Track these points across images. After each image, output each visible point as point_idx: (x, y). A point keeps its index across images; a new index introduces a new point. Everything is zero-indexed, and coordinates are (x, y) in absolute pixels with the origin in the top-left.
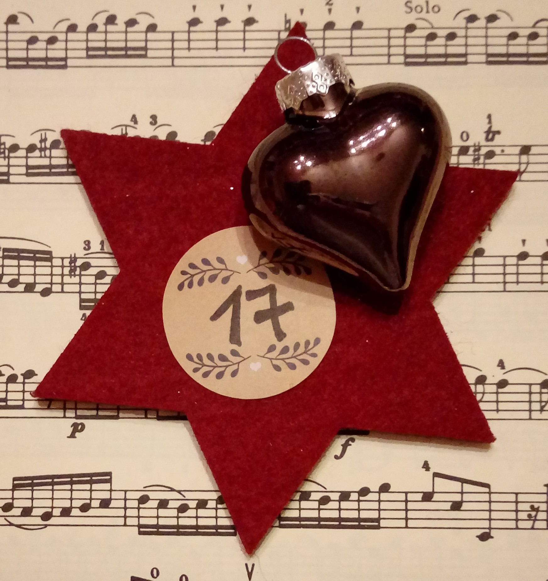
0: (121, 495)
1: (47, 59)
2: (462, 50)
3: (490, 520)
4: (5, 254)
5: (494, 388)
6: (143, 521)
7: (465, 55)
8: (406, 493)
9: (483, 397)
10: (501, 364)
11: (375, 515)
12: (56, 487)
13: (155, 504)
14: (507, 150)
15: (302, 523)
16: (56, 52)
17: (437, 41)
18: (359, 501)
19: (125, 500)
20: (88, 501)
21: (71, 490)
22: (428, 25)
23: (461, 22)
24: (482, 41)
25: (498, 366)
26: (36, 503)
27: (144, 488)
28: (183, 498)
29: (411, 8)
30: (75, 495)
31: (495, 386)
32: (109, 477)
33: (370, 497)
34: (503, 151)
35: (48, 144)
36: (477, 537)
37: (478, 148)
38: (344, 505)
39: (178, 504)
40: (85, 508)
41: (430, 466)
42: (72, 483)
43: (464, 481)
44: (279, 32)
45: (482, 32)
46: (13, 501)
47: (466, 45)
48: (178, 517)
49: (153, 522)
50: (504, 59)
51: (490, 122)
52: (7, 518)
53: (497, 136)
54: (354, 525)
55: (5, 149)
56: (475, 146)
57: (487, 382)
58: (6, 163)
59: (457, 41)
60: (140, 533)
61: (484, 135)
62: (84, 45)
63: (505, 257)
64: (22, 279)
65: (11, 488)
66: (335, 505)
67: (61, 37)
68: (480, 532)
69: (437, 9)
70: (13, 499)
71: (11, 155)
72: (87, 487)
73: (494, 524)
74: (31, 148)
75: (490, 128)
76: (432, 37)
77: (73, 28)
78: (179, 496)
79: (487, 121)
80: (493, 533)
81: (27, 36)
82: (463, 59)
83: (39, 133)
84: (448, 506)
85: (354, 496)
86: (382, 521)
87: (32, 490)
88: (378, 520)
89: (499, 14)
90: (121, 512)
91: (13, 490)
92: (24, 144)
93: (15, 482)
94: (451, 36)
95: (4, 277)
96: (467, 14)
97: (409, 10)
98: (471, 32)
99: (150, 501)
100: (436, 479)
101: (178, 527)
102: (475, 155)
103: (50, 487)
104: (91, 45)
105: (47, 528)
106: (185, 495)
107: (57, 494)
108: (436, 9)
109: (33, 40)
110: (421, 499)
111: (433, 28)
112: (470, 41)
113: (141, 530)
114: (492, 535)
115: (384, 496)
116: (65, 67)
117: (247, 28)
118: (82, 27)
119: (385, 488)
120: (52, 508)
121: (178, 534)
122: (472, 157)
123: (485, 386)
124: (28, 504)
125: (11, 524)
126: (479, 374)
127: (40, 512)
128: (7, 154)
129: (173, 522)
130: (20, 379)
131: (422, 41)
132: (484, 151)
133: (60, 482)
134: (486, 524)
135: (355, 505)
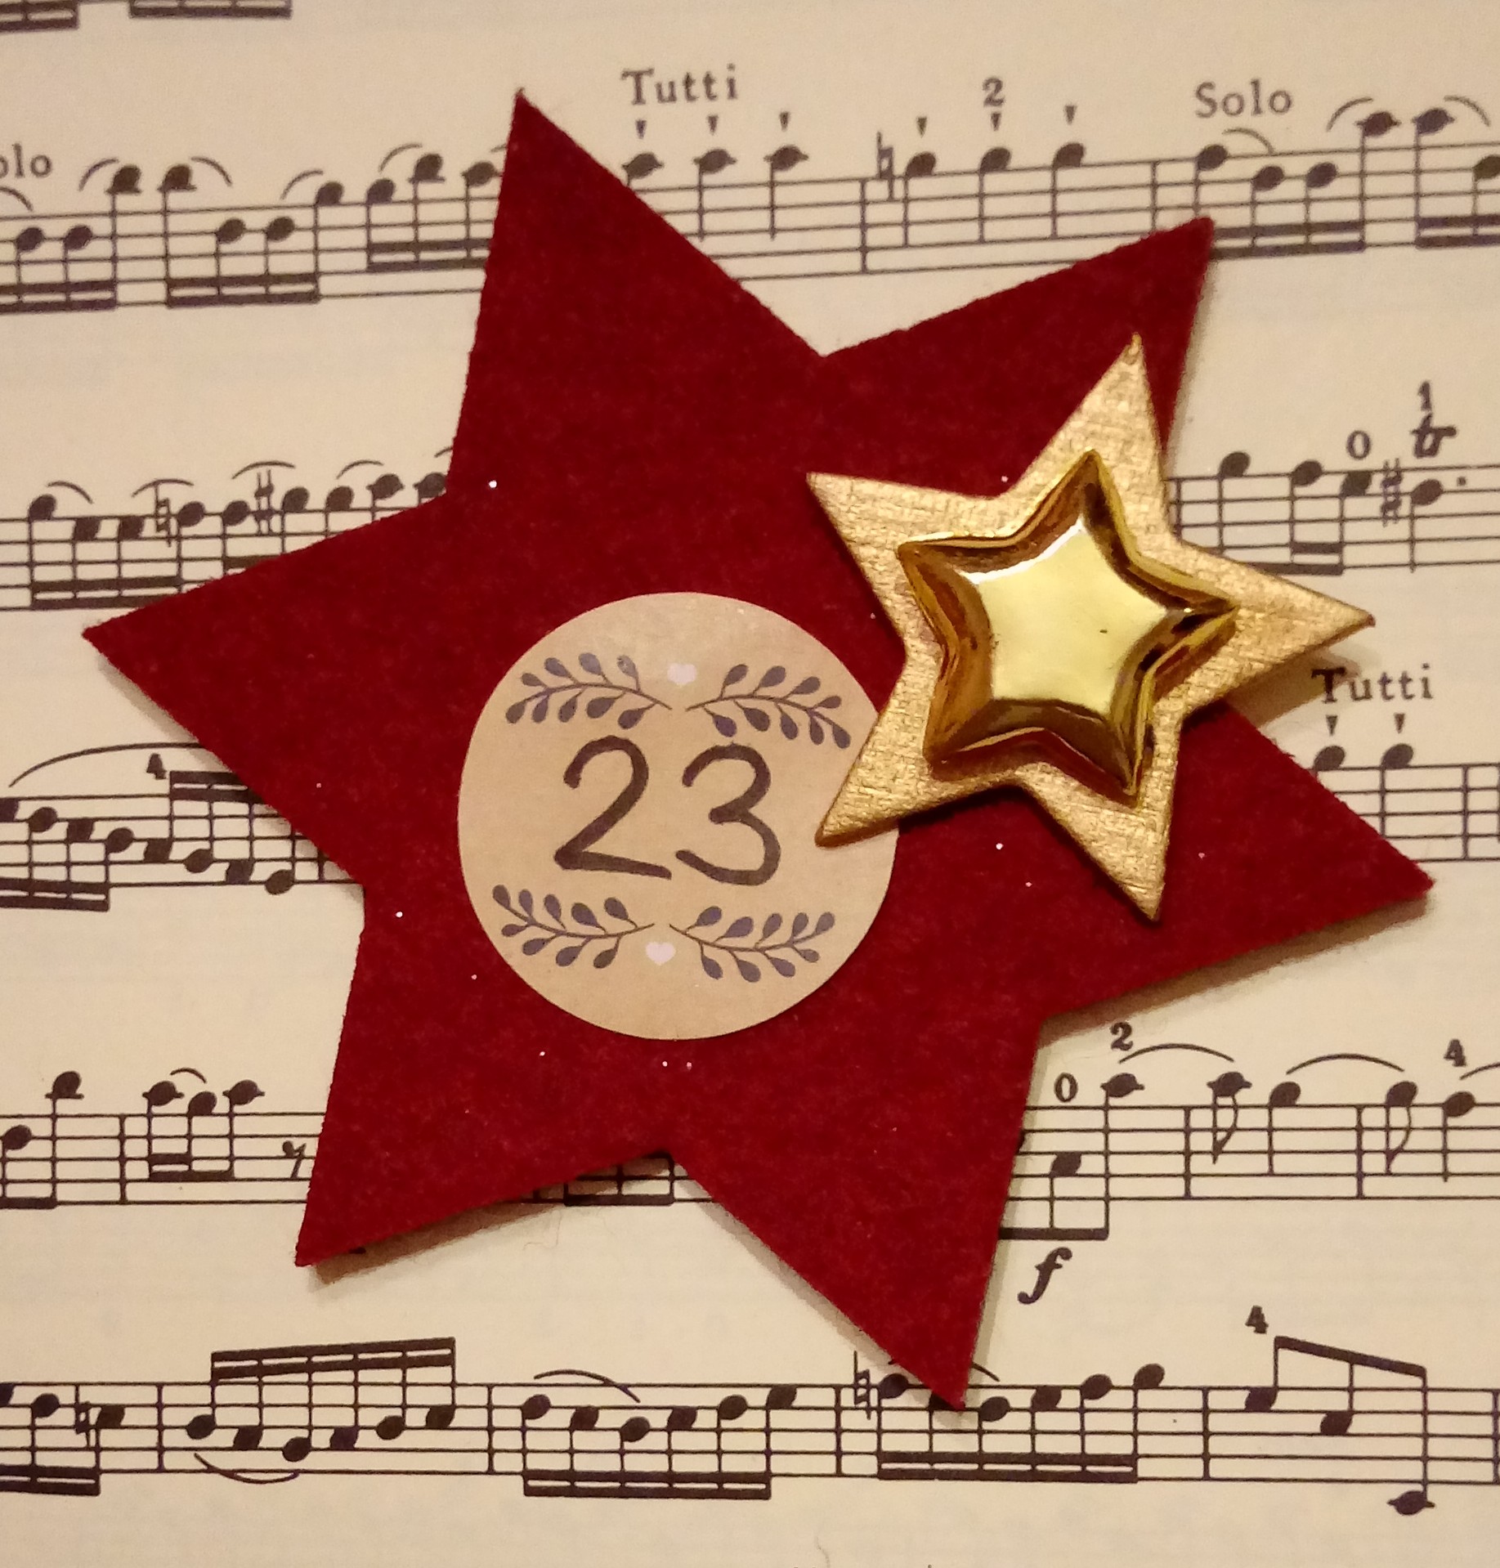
0: (480, 1396)
1: (266, 279)
2: (1350, 212)
3: (1425, 1459)
4: (177, 786)
5: (1435, 1117)
6: (535, 1463)
7: (1358, 225)
8: (1206, 1391)
9: (1405, 1142)
10: (1456, 1054)
11: (1123, 1446)
12: (317, 1377)
13: (564, 1418)
14: (1475, 479)
15: (937, 1466)
16: (290, 259)
17: (1284, 190)
18: (1082, 1410)
19: (490, 1407)
20: (398, 1412)
21: (356, 1384)
22: (1259, 147)
23: (1348, 133)
24: (1406, 184)
25: (1448, 1057)
26: (270, 1417)
27: (537, 1377)
28: (631, 1402)
29: (1210, 102)
30: (366, 1395)
31: (1439, 1112)
32: (447, 1352)
33: (1110, 1400)
34: (1462, 481)
35: (276, 502)
36: (1391, 1503)
37: (1394, 476)
38: (1044, 1420)
39: (621, 1419)
40: (391, 1428)
41: (1267, 1320)
42: (356, 1366)
43: (1354, 1359)
44: (863, 182)
45: (1406, 160)
46: (214, 1410)
47: (1362, 198)
48: (622, 1453)
49: (561, 1463)
50: (1466, 231)
51: (1427, 405)
52: (201, 1454)
53: (1446, 442)
54: (1072, 1473)
55: (169, 515)
56: (1385, 470)
57: (1417, 1100)
58: (170, 551)
59: (1336, 187)
60: (529, 1492)
61: (1413, 439)
62: (359, 238)
63: (1466, 768)
64: (221, 850)
65: (208, 1378)
66: (1021, 1421)
67: (302, 218)
68: (1398, 1491)
69: (1283, 102)
70: (213, 1405)
71: (186, 531)
72: (395, 1375)
73: (1436, 1471)
74: (235, 513)
75: (1428, 418)
76: (1269, 178)
77: (330, 195)
78: (625, 1400)
79: (1419, 400)
80: (1433, 1493)
81: (216, 221)
82: (1352, 237)
83: (253, 472)
84: (1314, 1423)
85: (1070, 1399)
86: (1141, 1462)
87: (260, 1385)
88: (1132, 1459)
89: (1452, 109)
90: (481, 1440)
91: (213, 1384)
92: (216, 503)
93: (218, 1365)
94: (1322, 175)
95: (176, 845)
96: (1363, 112)
97: (1206, 109)
98: (1374, 162)
99: (551, 1412)
100: (1282, 1353)
101: (623, 1476)
102: (1386, 495)
103: (304, 1377)
104: (378, 236)
105: (297, 1479)
106: (639, 1397)
107: (320, 1395)
108: (1280, 102)
109: (230, 231)
110: (1243, 1407)
111: (1272, 153)
112: (1373, 186)
113: (532, 1483)
114: (1430, 1498)
115: (1147, 1398)
116: (313, 297)
117: (780, 176)
118: (355, 190)
119: (1150, 1377)
120: (310, 1428)
121: (623, 1494)
122: (1380, 501)
123: (1413, 1110)
124: (250, 1418)
125: (210, 1469)
126: (1396, 1078)
127: (281, 1438)
128: (174, 531)
129: (611, 1464)
130: (222, 1105)
131: (1244, 192)
132: (1410, 482)
133: (327, 1363)
134: (1414, 1470)
135: (1072, 1422)
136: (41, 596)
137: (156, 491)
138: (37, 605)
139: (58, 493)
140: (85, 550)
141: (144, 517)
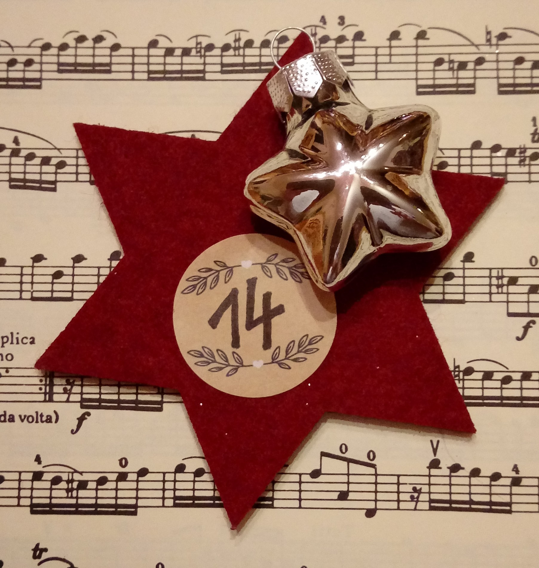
136: (151, 76)
137: (197, 40)
138: (150, 79)
139: (160, 39)
140: (169, 60)
141: (192, 48)
